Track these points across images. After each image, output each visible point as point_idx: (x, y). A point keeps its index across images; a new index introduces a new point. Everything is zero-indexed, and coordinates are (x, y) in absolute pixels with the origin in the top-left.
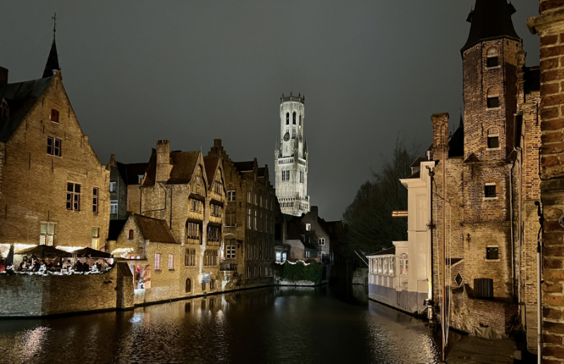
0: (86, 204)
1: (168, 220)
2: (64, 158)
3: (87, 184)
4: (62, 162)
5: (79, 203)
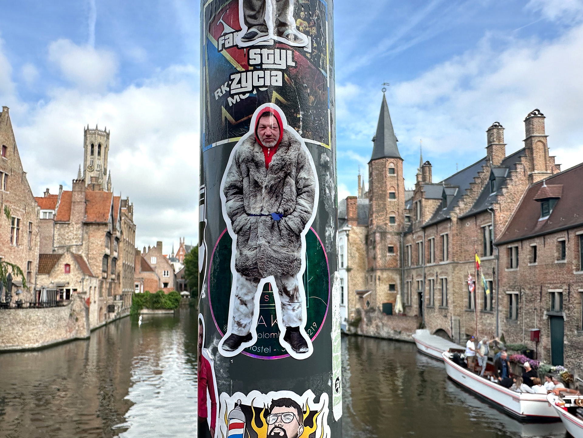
0: (24, 239)
1: (83, 255)
2: (10, 193)
3: (25, 220)
4: (8, 197)
5: (18, 237)
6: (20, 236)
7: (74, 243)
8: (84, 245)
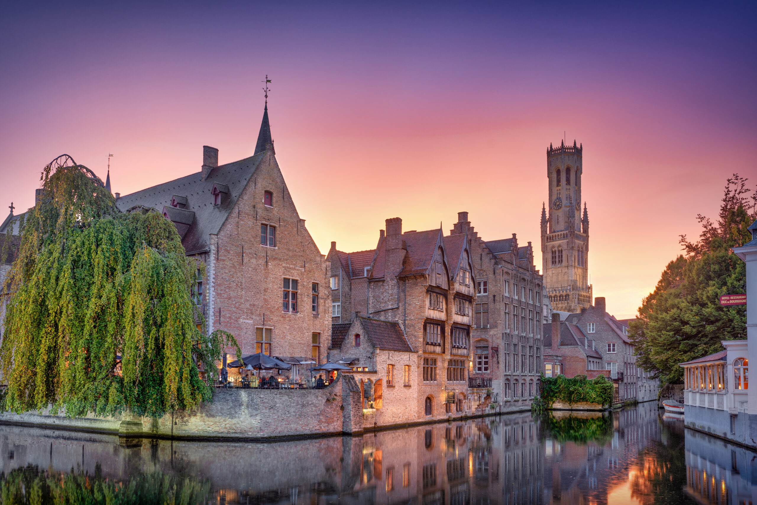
0: (305, 305)
1: (400, 322)
2: (279, 249)
3: (305, 280)
4: (277, 254)
5: (296, 302)
6: (299, 300)
7: (390, 307)
8: (401, 308)
